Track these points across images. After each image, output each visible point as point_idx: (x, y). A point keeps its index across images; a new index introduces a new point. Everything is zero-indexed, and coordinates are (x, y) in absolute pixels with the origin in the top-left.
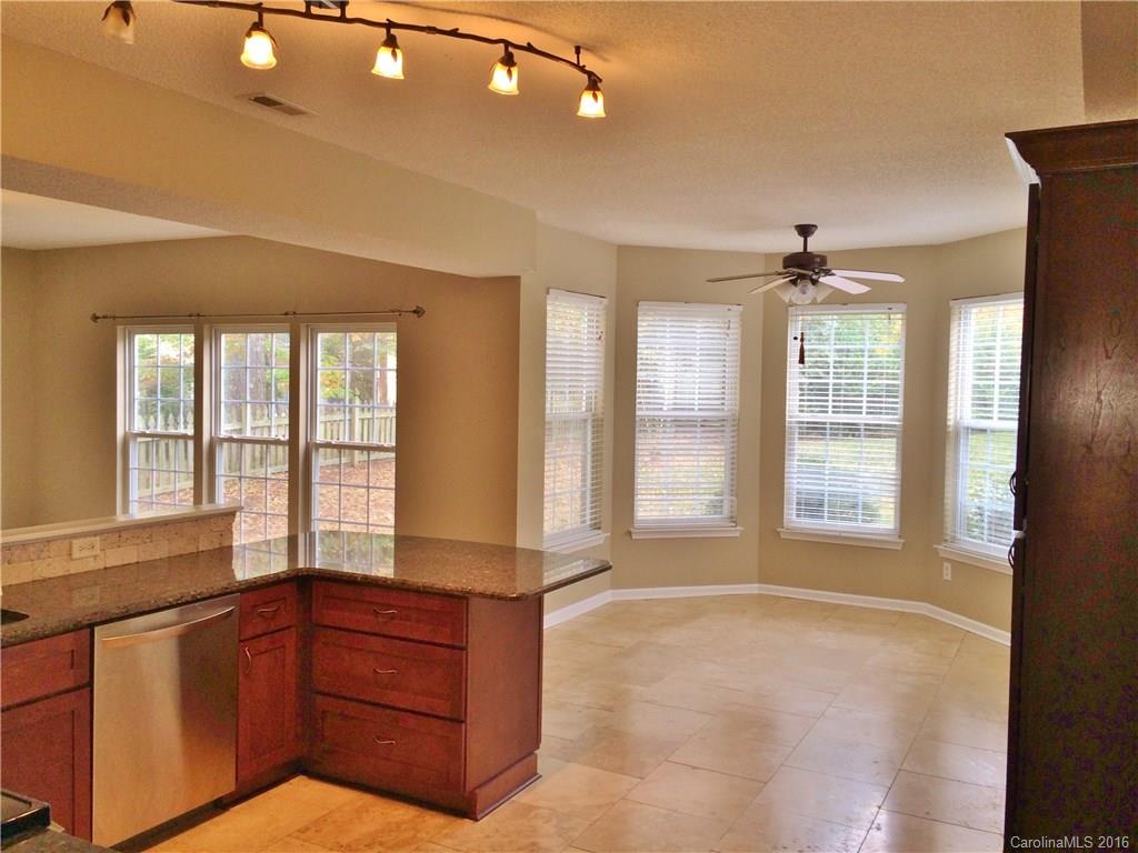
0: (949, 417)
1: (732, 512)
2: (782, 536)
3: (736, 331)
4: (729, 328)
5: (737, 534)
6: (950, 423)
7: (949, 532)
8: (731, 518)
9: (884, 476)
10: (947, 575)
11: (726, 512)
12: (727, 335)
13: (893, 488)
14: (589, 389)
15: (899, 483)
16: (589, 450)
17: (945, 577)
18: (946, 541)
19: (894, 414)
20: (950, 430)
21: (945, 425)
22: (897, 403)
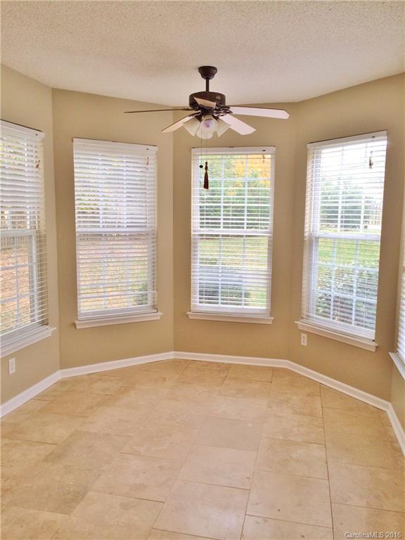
0: (306, 230)
1: (154, 302)
2: (190, 318)
3: (153, 166)
4: (148, 164)
5: (159, 318)
6: (306, 234)
7: (304, 312)
8: (154, 307)
9: (260, 273)
10: (304, 342)
11: (150, 302)
12: (147, 169)
13: (266, 281)
14: (32, 211)
15: (271, 277)
16: (34, 261)
17: (302, 344)
18: (303, 318)
19: (266, 228)
20: (306, 239)
21: (303, 236)
22: (268, 220)
